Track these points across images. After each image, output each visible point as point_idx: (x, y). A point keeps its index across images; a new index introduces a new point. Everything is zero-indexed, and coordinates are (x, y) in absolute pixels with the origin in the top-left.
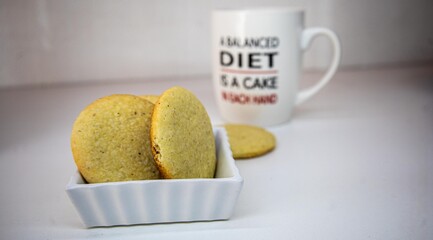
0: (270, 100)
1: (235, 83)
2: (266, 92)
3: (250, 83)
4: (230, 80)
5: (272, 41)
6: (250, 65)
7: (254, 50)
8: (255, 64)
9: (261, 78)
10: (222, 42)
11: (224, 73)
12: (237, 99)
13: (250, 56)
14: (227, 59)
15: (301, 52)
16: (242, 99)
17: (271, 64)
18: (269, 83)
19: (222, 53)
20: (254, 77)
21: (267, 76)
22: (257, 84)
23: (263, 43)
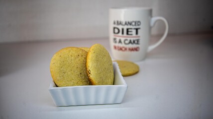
0: (136, 49)
1: (120, 42)
2: (134, 46)
3: (127, 42)
4: (118, 40)
5: (138, 23)
6: (127, 34)
7: (129, 27)
8: (129, 33)
9: (132, 39)
10: (114, 23)
11: (115, 37)
12: (121, 49)
13: (128, 29)
14: (116, 31)
15: (150, 28)
16: (123, 49)
17: (137, 33)
18: (136, 42)
19: (114, 28)
20: (129, 39)
21: (135, 39)
22: (130, 42)
23: (133, 24)
